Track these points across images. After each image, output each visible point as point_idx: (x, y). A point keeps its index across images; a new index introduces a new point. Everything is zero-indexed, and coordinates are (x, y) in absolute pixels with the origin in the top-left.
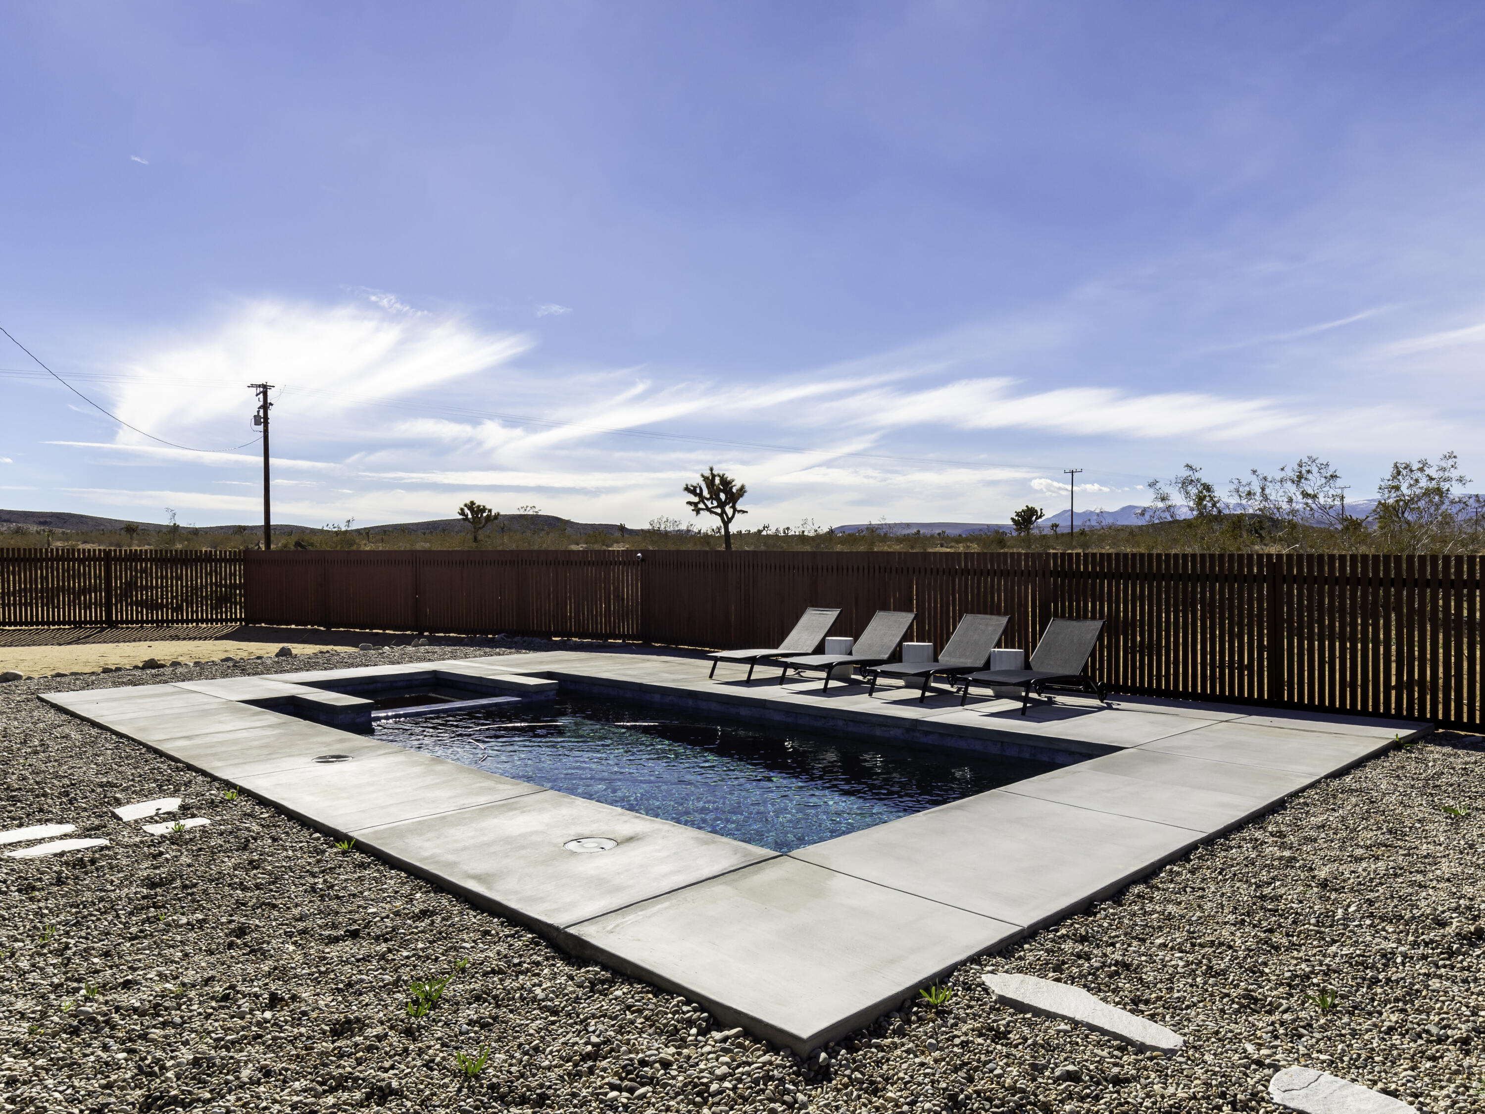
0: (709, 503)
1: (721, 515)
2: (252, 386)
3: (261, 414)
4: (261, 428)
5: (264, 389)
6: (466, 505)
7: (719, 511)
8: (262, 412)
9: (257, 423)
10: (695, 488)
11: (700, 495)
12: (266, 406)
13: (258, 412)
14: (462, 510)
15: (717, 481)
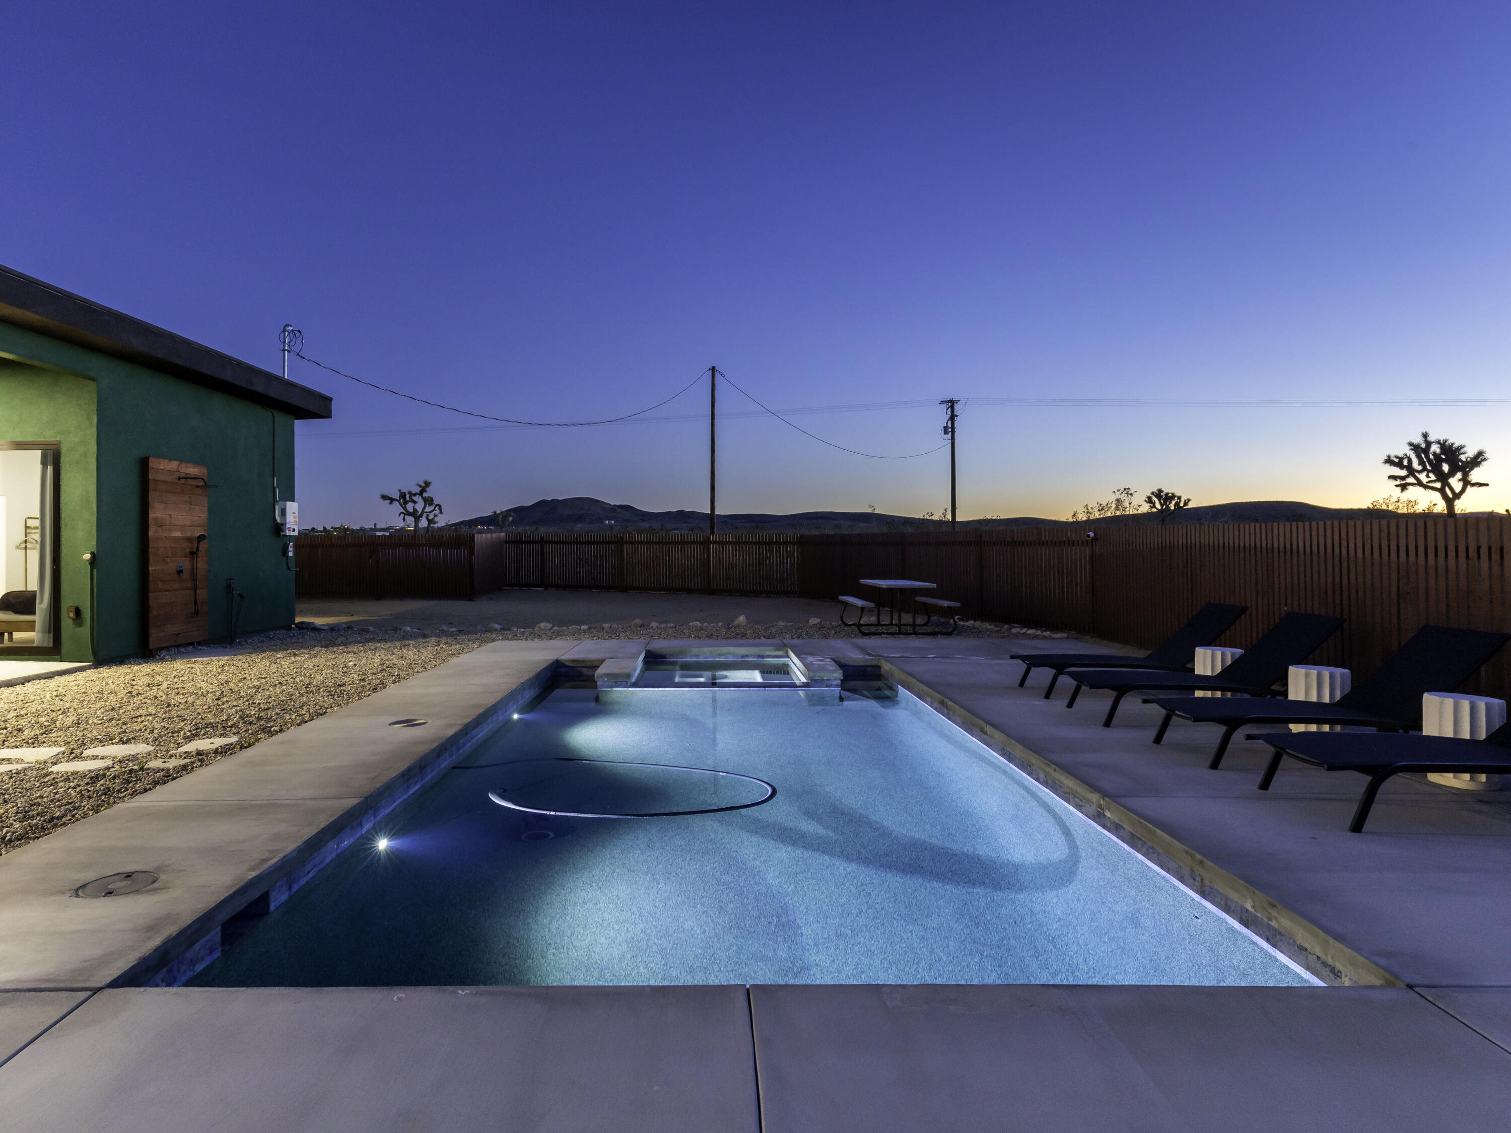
0: (1423, 477)
1: (1442, 491)
2: (942, 402)
3: (949, 425)
4: (949, 436)
5: (952, 404)
6: (1153, 493)
7: (1438, 485)
8: (950, 422)
9: (946, 433)
10: (1401, 459)
11: (1410, 468)
12: (952, 418)
13: (947, 423)
14: (1149, 498)
15: (1435, 448)
